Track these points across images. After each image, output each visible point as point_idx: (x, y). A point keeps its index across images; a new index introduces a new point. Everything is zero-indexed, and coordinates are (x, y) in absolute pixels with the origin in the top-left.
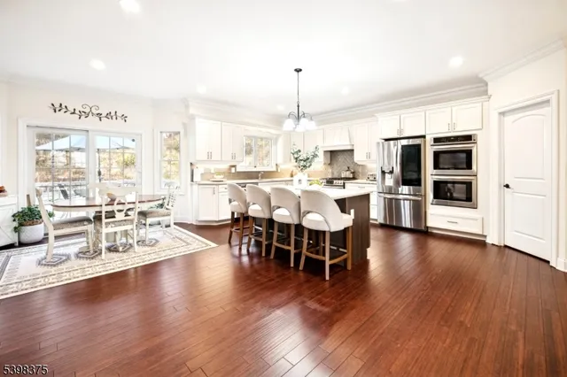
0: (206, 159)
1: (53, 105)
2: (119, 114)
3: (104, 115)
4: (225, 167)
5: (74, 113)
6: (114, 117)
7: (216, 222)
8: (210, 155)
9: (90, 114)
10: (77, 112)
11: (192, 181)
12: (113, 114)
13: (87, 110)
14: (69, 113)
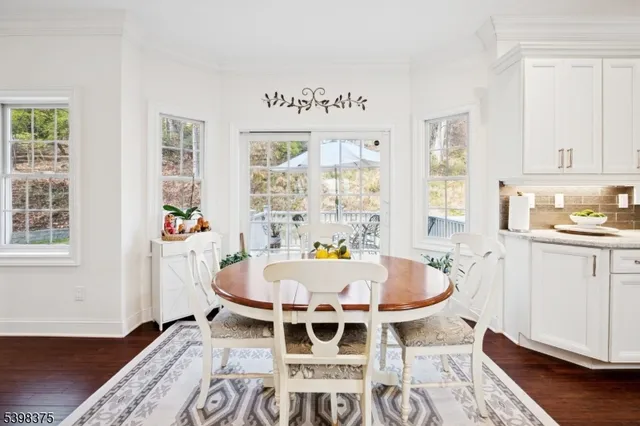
0: (554, 168)
1: (267, 96)
2: (354, 97)
3: (332, 102)
4: (596, 189)
5: (292, 105)
6: (347, 104)
7: (594, 361)
8: (566, 158)
9: (313, 103)
10: (296, 103)
11: (505, 226)
12: (345, 98)
13: (308, 98)
14: (286, 105)
